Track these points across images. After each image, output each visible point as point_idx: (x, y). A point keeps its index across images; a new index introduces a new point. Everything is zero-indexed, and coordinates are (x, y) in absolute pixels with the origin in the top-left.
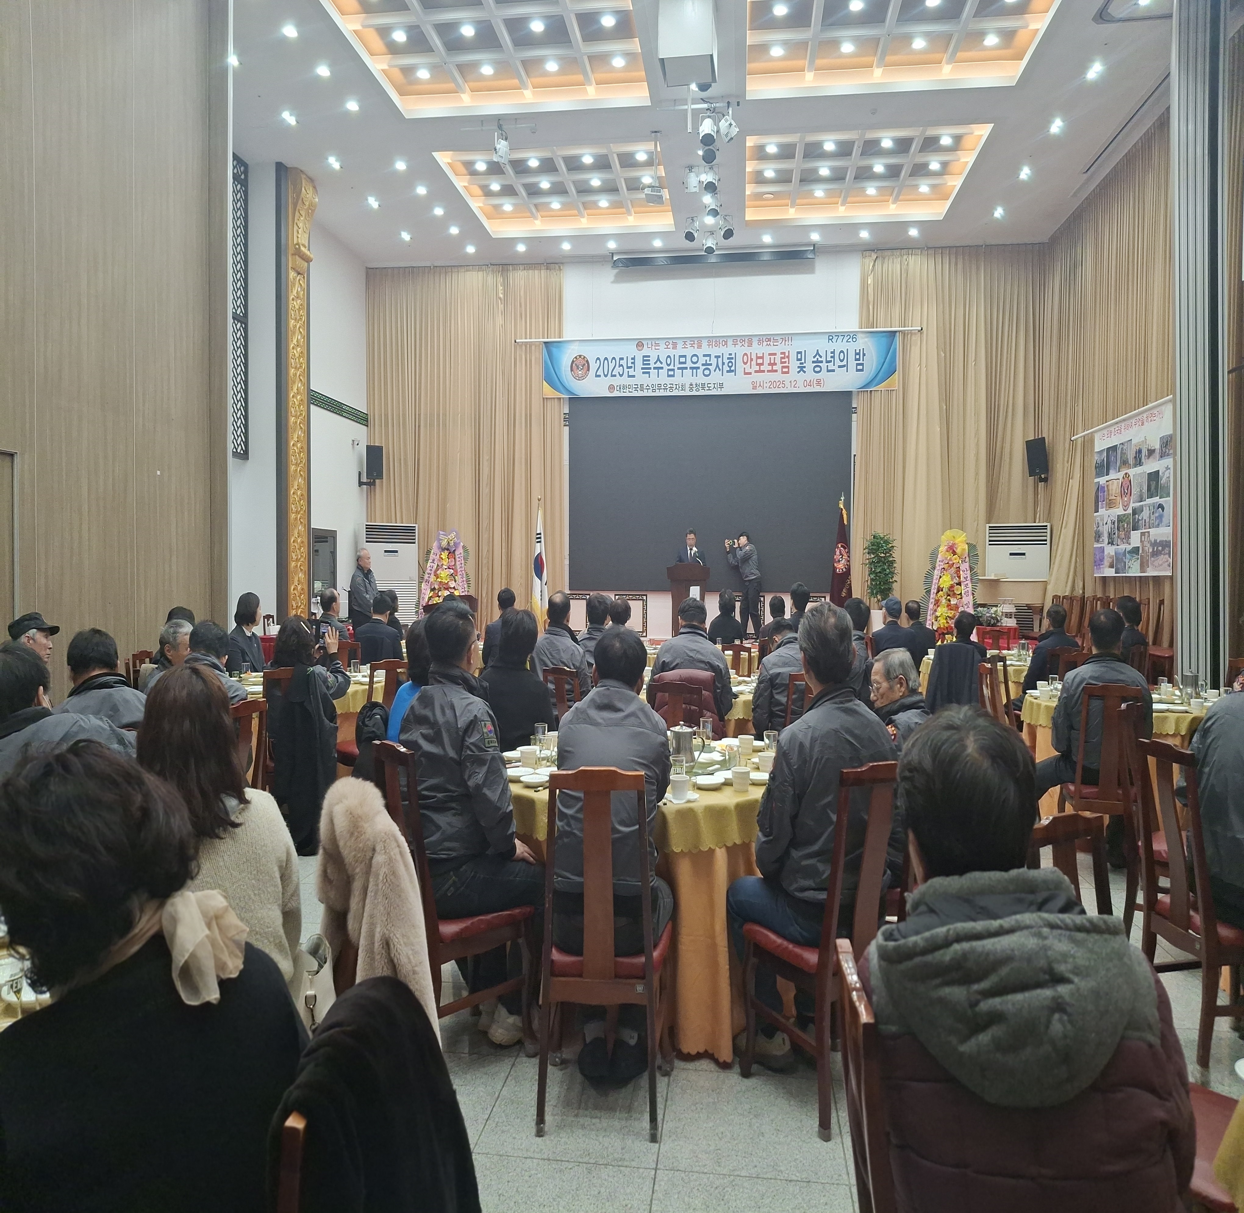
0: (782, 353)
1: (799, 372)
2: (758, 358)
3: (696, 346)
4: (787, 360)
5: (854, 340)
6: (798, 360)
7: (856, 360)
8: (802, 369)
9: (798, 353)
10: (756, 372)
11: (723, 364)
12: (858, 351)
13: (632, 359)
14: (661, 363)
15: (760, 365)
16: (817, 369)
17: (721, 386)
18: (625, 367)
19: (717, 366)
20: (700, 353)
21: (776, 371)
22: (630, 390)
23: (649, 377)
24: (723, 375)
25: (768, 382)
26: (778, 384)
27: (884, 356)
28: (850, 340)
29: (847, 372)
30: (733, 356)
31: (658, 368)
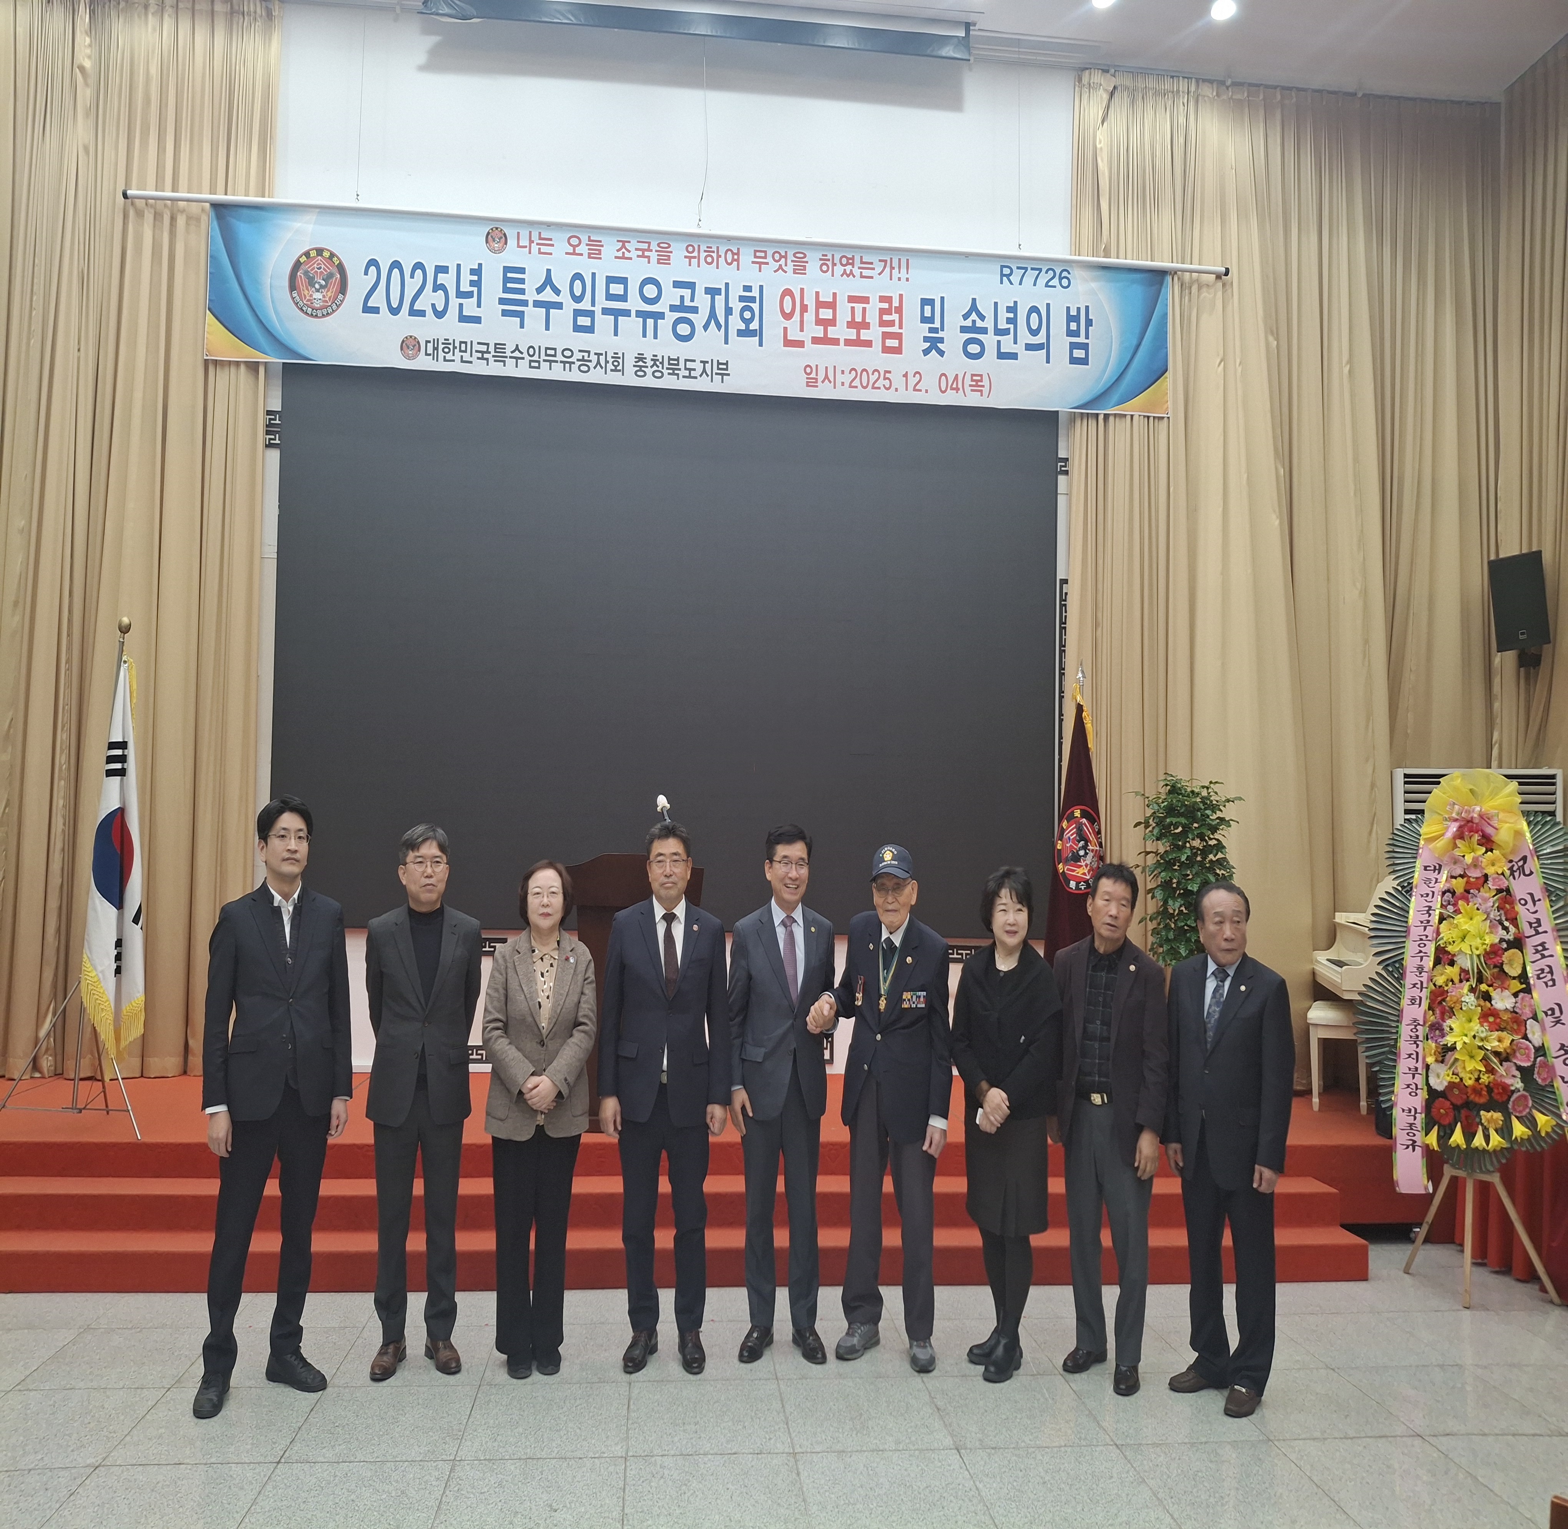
0: (883, 299)
1: (926, 352)
2: (820, 305)
3: (654, 256)
4: (895, 317)
5: (1065, 282)
6: (924, 320)
7: (1070, 333)
8: (934, 344)
9: (925, 302)
10: (816, 340)
11: (729, 311)
12: (1073, 313)
13: (473, 272)
14: (557, 292)
15: (826, 323)
16: (974, 349)
17: (723, 368)
18: (452, 292)
19: (713, 315)
20: (666, 275)
21: (868, 344)
22: (466, 356)
23: (522, 326)
24: (726, 342)
25: (847, 372)
26: (873, 378)
27: (1137, 331)
28: (1055, 282)
29: (1048, 361)
30: (755, 293)
31: (548, 306)
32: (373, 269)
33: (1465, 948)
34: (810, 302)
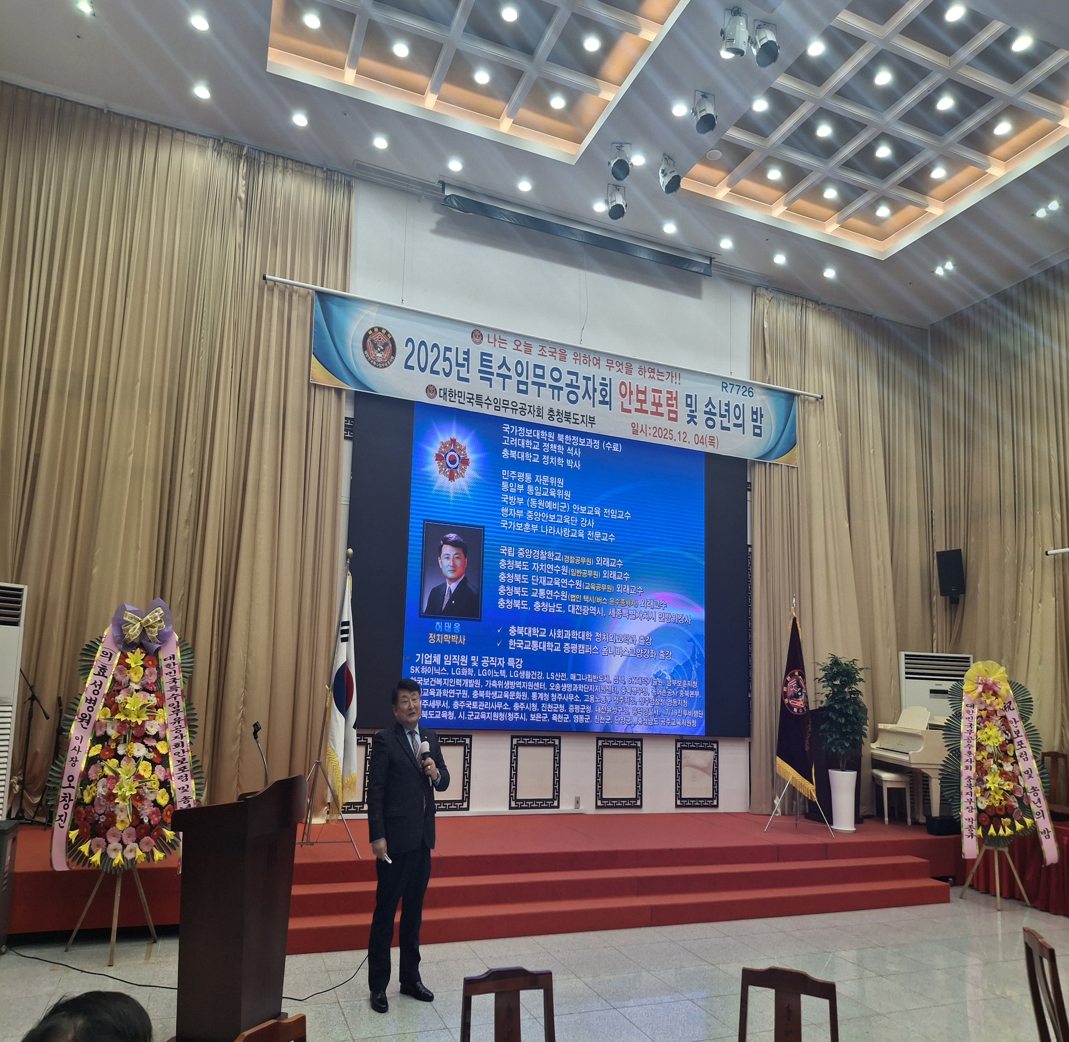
0: (668, 392)
1: (689, 422)
2: (639, 392)
3: (558, 356)
4: (674, 402)
5: (751, 394)
6: (688, 405)
7: (753, 420)
8: (692, 419)
9: (688, 396)
10: (637, 410)
11: (595, 390)
12: (755, 410)
13: (465, 353)
14: (509, 370)
15: (643, 402)
16: (710, 423)
17: (592, 420)
18: (454, 363)
19: (587, 391)
20: (564, 367)
21: (662, 415)
22: (462, 400)
23: (491, 387)
24: (594, 406)
25: (652, 428)
26: (664, 432)
27: (783, 422)
28: (746, 393)
29: (744, 434)
30: (607, 382)
31: (505, 377)
32: (410, 344)
33: (990, 743)
34: (634, 390)
